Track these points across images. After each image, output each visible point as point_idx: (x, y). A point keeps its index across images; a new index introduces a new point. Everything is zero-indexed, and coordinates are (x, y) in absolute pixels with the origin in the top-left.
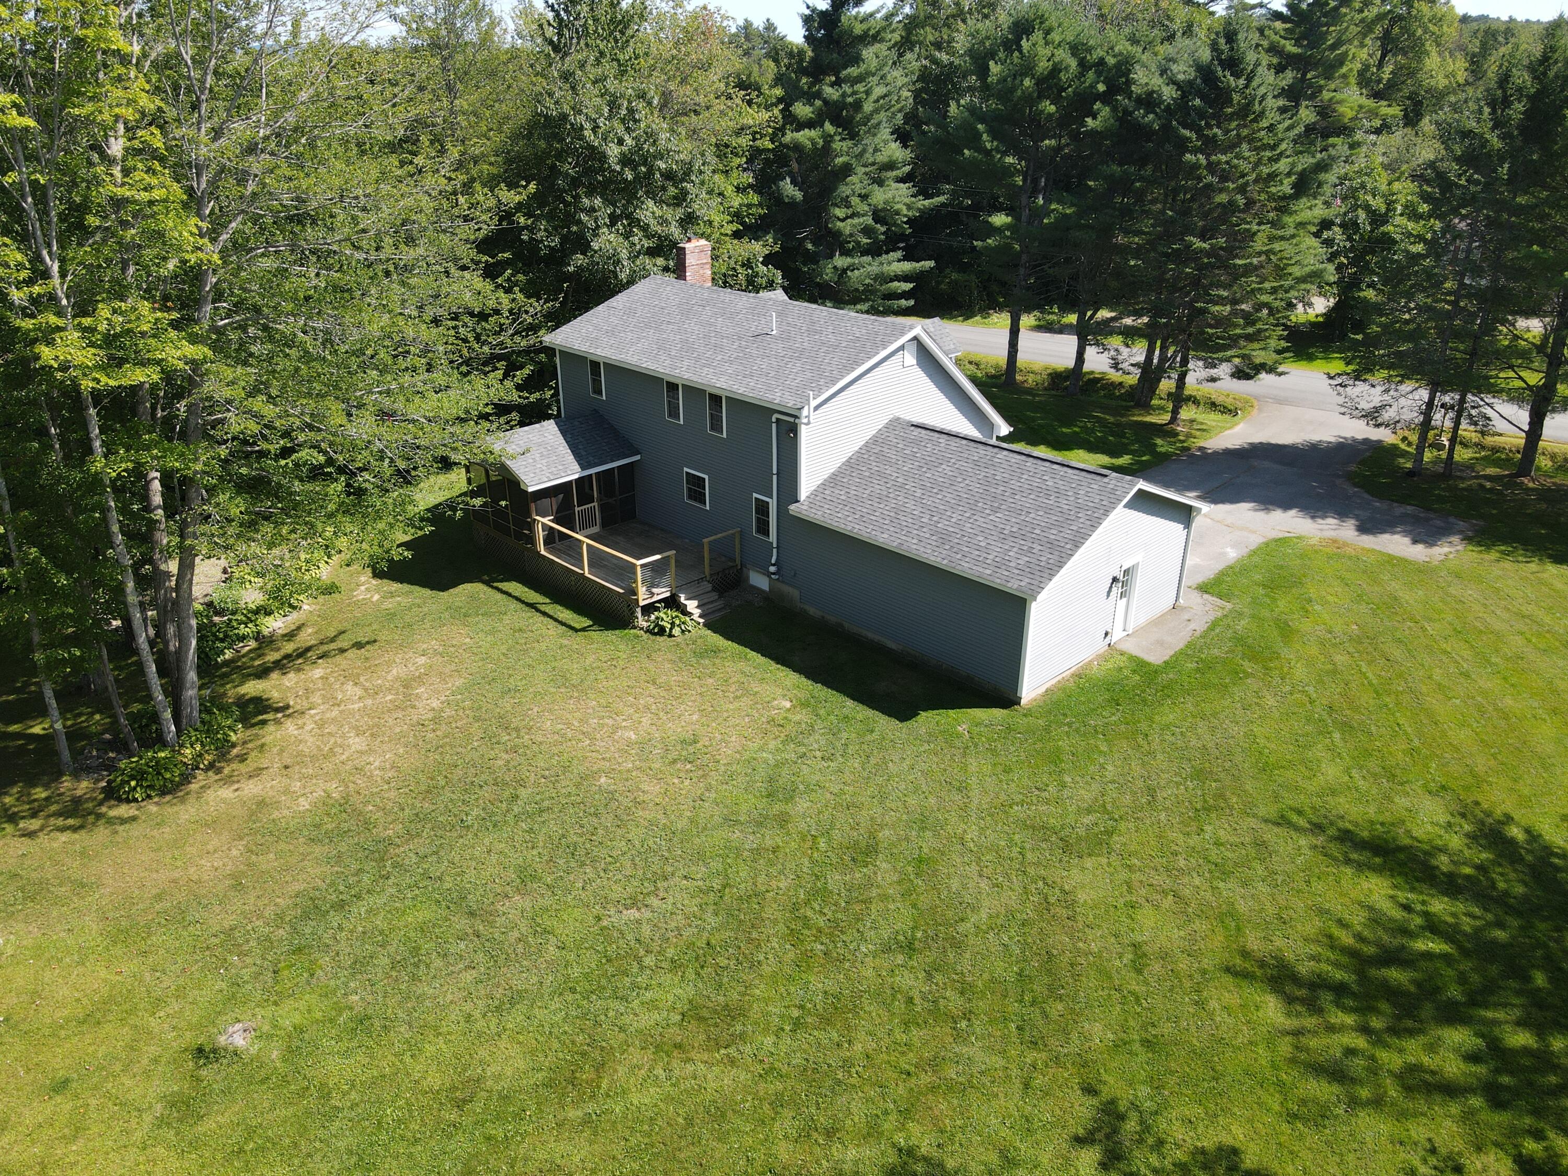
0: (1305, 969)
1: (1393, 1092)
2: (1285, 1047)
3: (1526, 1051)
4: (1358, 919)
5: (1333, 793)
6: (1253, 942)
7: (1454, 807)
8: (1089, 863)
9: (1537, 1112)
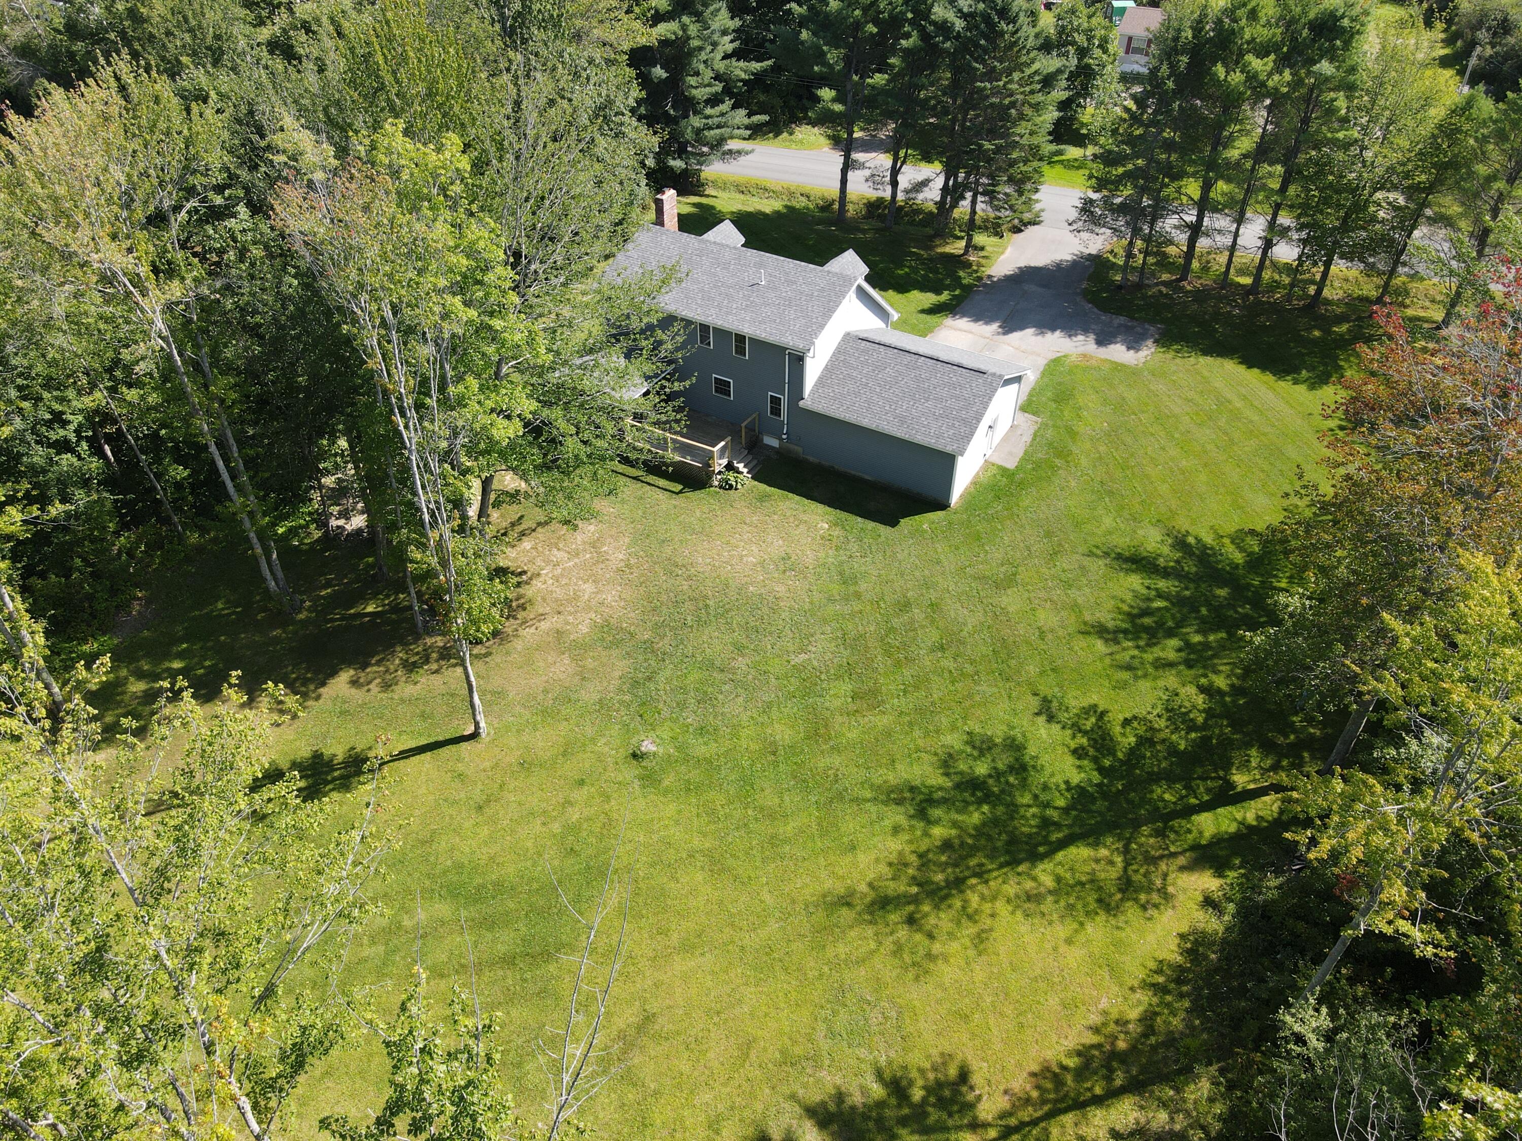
0: (1110, 625)
1: (1151, 670)
2: (1107, 661)
3: (1200, 643)
4: (1128, 597)
5: (1110, 533)
6: (1088, 617)
7: (1164, 531)
8: (1009, 592)
9: (1204, 667)
